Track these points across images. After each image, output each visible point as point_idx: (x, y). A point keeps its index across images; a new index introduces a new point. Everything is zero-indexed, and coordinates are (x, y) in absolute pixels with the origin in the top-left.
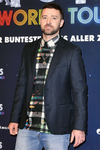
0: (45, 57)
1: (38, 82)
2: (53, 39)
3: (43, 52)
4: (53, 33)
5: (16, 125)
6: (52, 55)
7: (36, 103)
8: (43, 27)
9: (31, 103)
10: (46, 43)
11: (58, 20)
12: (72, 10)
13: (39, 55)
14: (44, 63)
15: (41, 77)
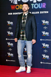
0: (24, 18)
1: (23, 26)
2: (27, 13)
3: (24, 17)
4: (26, 11)
5: (17, 39)
6: (26, 18)
7: (23, 32)
8: (23, 10)
9: (21, 32)
10: (24, 14)
11: (27, 7)
12: (32, 5)
13: (23, 18)
14: (24, 20)
15: (24, 24)
